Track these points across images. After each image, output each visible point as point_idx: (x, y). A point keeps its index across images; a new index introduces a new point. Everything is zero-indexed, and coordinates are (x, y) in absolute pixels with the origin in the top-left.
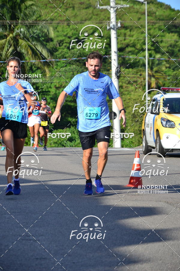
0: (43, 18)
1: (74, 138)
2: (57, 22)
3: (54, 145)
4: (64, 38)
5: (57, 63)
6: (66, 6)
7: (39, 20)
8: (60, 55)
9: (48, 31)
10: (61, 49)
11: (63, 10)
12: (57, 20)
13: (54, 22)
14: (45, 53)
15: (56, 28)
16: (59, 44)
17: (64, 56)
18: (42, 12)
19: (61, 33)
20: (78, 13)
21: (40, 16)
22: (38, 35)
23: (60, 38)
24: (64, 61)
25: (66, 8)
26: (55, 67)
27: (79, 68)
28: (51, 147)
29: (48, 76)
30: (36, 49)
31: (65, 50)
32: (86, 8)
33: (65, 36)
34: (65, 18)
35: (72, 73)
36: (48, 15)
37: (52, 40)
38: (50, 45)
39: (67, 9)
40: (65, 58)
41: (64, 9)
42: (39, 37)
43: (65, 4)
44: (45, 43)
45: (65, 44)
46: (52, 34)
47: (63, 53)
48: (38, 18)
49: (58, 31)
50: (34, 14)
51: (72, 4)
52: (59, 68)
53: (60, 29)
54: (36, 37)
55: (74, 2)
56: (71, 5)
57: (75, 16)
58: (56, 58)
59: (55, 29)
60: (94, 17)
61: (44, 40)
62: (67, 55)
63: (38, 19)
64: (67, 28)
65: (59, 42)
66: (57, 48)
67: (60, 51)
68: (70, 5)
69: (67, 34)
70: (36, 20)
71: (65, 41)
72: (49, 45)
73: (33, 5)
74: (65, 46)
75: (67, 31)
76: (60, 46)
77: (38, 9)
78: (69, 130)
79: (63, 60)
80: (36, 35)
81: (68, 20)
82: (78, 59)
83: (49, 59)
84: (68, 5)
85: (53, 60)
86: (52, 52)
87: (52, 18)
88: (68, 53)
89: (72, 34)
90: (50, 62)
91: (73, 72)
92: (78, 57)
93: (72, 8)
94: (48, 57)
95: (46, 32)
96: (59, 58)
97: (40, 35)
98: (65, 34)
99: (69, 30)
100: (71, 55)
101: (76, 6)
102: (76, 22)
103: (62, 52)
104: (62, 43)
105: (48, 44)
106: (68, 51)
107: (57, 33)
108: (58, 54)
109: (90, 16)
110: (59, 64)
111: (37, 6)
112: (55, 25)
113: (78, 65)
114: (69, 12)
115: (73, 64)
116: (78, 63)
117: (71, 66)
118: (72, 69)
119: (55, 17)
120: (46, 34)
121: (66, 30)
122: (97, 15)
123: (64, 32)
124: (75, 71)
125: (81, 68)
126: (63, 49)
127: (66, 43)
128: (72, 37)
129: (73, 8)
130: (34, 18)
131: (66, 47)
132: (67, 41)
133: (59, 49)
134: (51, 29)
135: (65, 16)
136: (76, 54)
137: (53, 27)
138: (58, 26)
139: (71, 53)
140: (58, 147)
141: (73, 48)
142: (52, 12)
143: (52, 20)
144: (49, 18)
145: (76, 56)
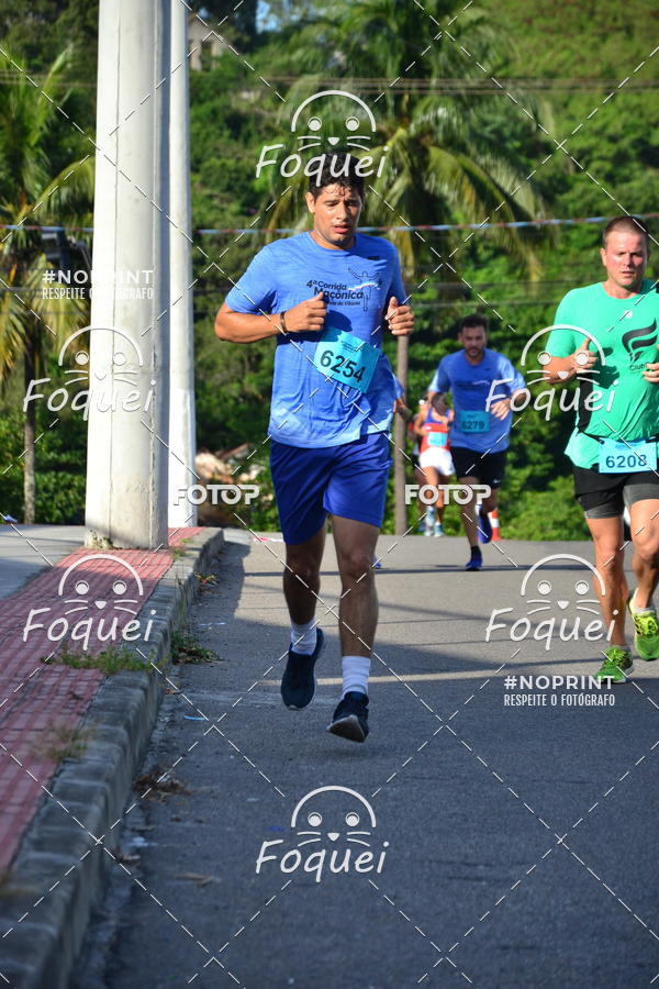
0: (518, 68)
2: (569, 82)
3: (554, 533)
4: (592, 141)
5: (568, 233)
6: (601, 25)
7: (504, 78)
8: (579, 205)
9: (536, 114)
10: (582, 181)
11: (592, 40)
12: (568, 76)
13: (558, 82)
14: (524, 197)
15: (566, 105)
17: (595, 208)
18: (517, 48)
19: (582, 124)
20: (646, 51)
21: (507, 62)
22: (497, 132)
23: (581, 143)
24: (593, 227)
25: (600, 31)
26: (560, 247)
28: (544, 539)
29: (535, 278)
30: (493, 181)
33: (598, 133)
34: (598, 69)
36: (535, 59)
37: (548, 149)
38: (543, 167)
39: (604, 37)
40: (598, 214)
41: (593, 35)
42: (502, 139)
43: (598, 18)
44: (523, 160)
45: (596, 165)
46: (550, 130)
47: (589, 197)
48: (498, 68)
49: (571, 118)
50: (484, 56)
51: (625, 17)
52: (573, 250)
53: (577, 107)
54: (493, 137)
55: (629, 11)
56: (620, 23)
58: (565, 213)
59: (561, 107)
61: (519, 150)
62: (604, 204)
63: (498, 74)
64: (604, 106)
65: (575, 155)
66: (570, 180)
67: (579, 188)
68: (615, 19)
69: (605, 127)
70: (492, 76)
71: (596, 154)
72: (539, 168)
73: (481, 21)
74: (598, 171)
75: (604, 115)
76: (578, 170)
77: (503, 36)
79: (591, 223)
80: (493, 132)
81: (609, 75)
83: (539, 218)
84: (609, 22)
85: (555, 222)
86: (549, 192)
87: (552, 67)
88: (606, 196)
89: (624, 127)
90: (545, 228)
92: (646, 209)
93: (623, 34)
94: (537, 210)
95: (530, 121)
96: (576, 215)
97: (507, 132)
98: (598, 125)
99: (611, 111)
101: (639, 23)
102: (639, 82)
103: (585, 192)
104: (587, 158)
105: (534, 163)
106: (608, 187)
107: (566, 124)
108: (573, 201)
110: (574, 235)
111: (498, 28)
112: (561, 95)
114: (613, 49)
119: (561, 65)
120: (527, 128)
123: (595, 120)
126: (591, 181)
127: (602, 158)
128: (623, 137)
129: (629, 31)
130: (485, 68)
131: (602, 175)
132: (604, 152)
133: (576, 180)
134: (546, 108)
135: (597, 60)
136: (638, 199)
137: (553, 101)
138: (571, 97)
139: (620, 198)
140: (568, 539)
141: (627, 180)
142: (550, 46)
143: (551, 75)
144: (539, 69)
145: (639, 206)
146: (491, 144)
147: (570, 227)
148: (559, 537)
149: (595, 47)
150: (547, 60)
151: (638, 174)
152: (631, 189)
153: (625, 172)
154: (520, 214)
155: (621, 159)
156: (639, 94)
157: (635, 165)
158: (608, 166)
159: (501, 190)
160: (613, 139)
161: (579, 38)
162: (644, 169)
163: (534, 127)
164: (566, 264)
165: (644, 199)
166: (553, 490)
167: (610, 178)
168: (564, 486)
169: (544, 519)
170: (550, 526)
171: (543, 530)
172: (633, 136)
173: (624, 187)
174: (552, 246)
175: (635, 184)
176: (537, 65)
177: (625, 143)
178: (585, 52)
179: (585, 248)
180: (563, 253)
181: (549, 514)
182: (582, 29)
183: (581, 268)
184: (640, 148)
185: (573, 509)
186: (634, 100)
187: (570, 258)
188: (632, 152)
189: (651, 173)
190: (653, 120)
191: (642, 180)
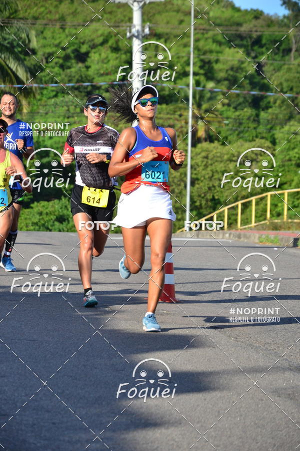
0: (21, 14)
1: (66, 217)
2: (45, 22)
3: (32, 228)
4: (54, 49)
5: (42, 91)
7: (13, 18)
8: (47, 78)
9: (28, 36)
10: (49, 67)
11: (55, 3)
12: (43, 18)
13: (39, 22)
14: (21, 73)
15: (42, 32)
16: (47, 59)
17: (54, 80)
18: (20, 6)
19: (50, 41)
20: (79, 9)
21: (16, 11)
22: (11, 44)
23: (49, 50)
24: (53, 89)
26: (38, 97)
27: (78, 100)
28: (27, 230)
29: (25, 111)
30: (8, 66)
31: (57, 69)
32: (93, 1)
33: (57, 46)
34: (57, 16)
35: (66, 108)
36: (29, 11)
37: (34, 52)
38: (32, 60)
39: (60, 2)
40: (56, 82)
41: (56, 0)
42: (13, 47)
44: (22, 56)
45: (55, 60)
46: (34, 44)
48: (12, 14)
49: (45, 38)
50: (5, 9)
52: (44, 99)
53: (48, 34)
54: (8, 45)
57: (75, 14)
58: (41, 82)
59: (40, 33)
60: (105, 16)
61: (20, 52)
62: (59, 78)
63: (12, 17)
64: (60, 33)
65: (46, 56)
66: (43, 66)
69: (60, 43)
70: (9, 18)
71: (55, 55)
72: (29, 60)
74: (56, 63)
75: (60, 38)
76: (47, 62)
78: (58, 204)
79: (53, 87)
80: (8, 43)
81: (62, 19)
82: (77, 85)
83: (29, 83)
85: (35, 85)
86: (33, 72)
87: (36, 15)
88: (60, 75)
89: (69, 44)
90: (31, 88)
91: (68, 106)
92: (78, 81)
94: (27, 79)
95: (25, 39)
96: (46, 83)
97: (15, 44)
98: (57, 42)
99: (63, 36)
100: (66, 79)
102: (75, 23)
104: (51, 57)
105: (27, 58)
106: (61, 71)
107: (42, 41)
108: (45, 76)
110: (45, 92)
112: (40, 28)
113: (76, 96)
114: (64, 7)
115: (68, 94)
116: (76, 92)
117: (66, 96)
118: (67, 102)
119: (40, 14)
120: (24, 42)
121: (58, 36)
122: (111, 13)
123: (55, 40)
124: (72, 105)
125: (82, 99)
126: (53, 68)
127: (58, 57)
128: (68, 48)
130: (6, 14)
131: (58, 65)
132: (60, 54)
133: (46, 67)
134: (33, 34)
135: (57, 12)
136: (74, 77)
137: (37, 31)
138: (44, 29)
139: (66, 76)
140: (38, 230)
141: (69, 68)
142: (36, 5)
143: (36, 18)
144: (31, 15)
145: (75, 80)
146: (6, 47)
147: (43, 88)
148: (34, 230)
149: (56, 6)
150: (34, 11)
151: (74, 65)
152: (71, 72)
153: (69, 64)
154: (19, 81)
155: (67, 58)
156: (76, 29)
157: (73, 61)
158: (61, 61)
159: (11, 70)
160: (64, 49)
161: (49, 2)
162: (77, 63)
163: (27, 42)
164: (41, 105)
165: (77, 77)
166: (32, 208)
167: (62, 67)
168: (37, 206)
169: (28, 221)
170: (30, 225)
171: (27, 226)
172: (72, 48)
173: (68, 71)
174: (34, 96)
175: (73, 70)
176: (29, 13)
177: (69, 51)
178: (52, 8)
179: (50, 98)
180: (40, 100)
181: (30, 219)
183: (48, 107)
184: (76, 54)
185: (41, 217)
186: (74, 31)
187: (43, 103)
188: (72, 55)
189: (80, 65)
190: (82, 41)
191: (76, 68)
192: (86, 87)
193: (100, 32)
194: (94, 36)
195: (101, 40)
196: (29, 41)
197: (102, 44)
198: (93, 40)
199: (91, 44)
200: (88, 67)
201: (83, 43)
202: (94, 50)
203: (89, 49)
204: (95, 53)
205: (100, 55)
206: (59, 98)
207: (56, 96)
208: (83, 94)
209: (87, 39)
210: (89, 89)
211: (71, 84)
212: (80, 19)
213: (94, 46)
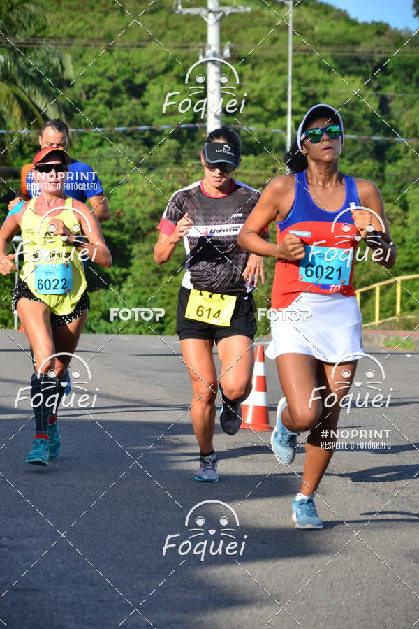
0: (52, 31)
2: (83, 42)
4: (98, 80)
5: (81, 138)
6: (105, 6)
7: (42, 37)
9: (61, 62)
10: (91, 105)
11: (99, 16)
12: (82, 37)
13: (77, 41)
14: (52, 112)
15: (81, 56)
16: (87, 93)
17: (98, 122)
18: (49, 20)
19: (92, 68)
20: (132, 24)
21: (44, 28)
22: (37, 72)
23: (90, 81)
24: (97, 134)
25: (104, 10)
26: (76, 146)
27: (132, 150)
30: (33, 103)
31: (101, 108)
32: (152, 12)
33: (102, 75)
34: (102, 34)
35: (114, 161)
36: (62, 27)
37: (69, 84)
38: (66, 96)
39: (106, 14)
40: (101, 126)
41: (100, 12)
42: (40, 77)
44: (53, 90)
45: (100, 95)
46: (70, 72)
47: (94, 116)
48: (39, 31)
49: (85, 64)
50: (29, 23)
52: (84, 149)
53: (90, 59)
54: (34, 75)
56: (116, 5)
58: (79, 125)
59: (78, 58)
60: (169, 33)
61: (51, 84)
62: (105, 120)
63: (39, 35)
64: (105, 58)
65: (87, 89)
66: (83, 104)
67: (89, 109)
68: (113, 3)
69: (106, 71)
70: (34, 36)
71: (99, 88)
74: (101, 99)
75: (105, 63)
76: (88, 98)
77: (40, 11)
78: (105, 294)
79: (96, 132)
80: (34, 72)
81: (109, 37)
82: (130, 129)
84: (110, 4)
85: (73, 130)
86: (69, 111)
87: (73, 32)
88: (106, 115)
89: (118, 71)
91: (117, 159)
92: (131, 124)
93: (118, 13)
95: (57, 66)
96: (87, 127)
97: (43, 72)
98: (101, 70)
99: (110, 61)
100: (115, 121)
101: (129, 5)
102: (127, 43)
103: (92, 112)
104: (94, 90)
106: (107, 110)
109: (161, 31)
110: (85, 139)
111: (36, 5)
112: (78, 50)
113: (129, 145)
114: (112, 21)
115: (117, 141)
116: (129, 140)
117: (115, 145)
118: (116, 153)
119: (78, 30)
120: (56, 70)
121: (103, 61)
122: (176, 28)
123: (99, 66)
125: (137, 149)
126: (97, 105)
127: (104, 91)
128: (117, 78)
129: (122, 10)
130: (31, 31)
131: (103, 101)
132: (105, 87)
133: (87, 104)
134: (68, 59)
135: (102, 28)
136: (126, 118)
137: (73, 54)
138: (84, 51)
139: (114, 116)
141: (119, 105)
142: (72, 18)
143: (72, 37)
144: (65, 33)
145: (127, 122)
146: (31, 78)
147: (82, 134)
149: (100, 20)
150: (69, 27)
151: (126, 102)
152: (122, 111)
153: (118, 100)
155: (115, 92)
156: (128, 51)
157: (125, 96)
158: (107, 96)
159: (38, 109)
160: (111, 79)
161: (91, 14)
162: (130, 98)
163: (60, 69)
165: (130, 118)
167: (109, 104)
172: (124, 78)
173: (118, 110)
175: (124, 108)
176: (63, 30)
177: (118, 82)
178: (94, 23)
179: (92, 148)
180: (79, 150)
182: (92, 8)
183: (89, 160)
184: (128, 86)
186: (125, 55)
187: (83, 154)
188: (123, 88)
189: (134, 101)
190: (136, 68)
191: (129, 105)
192: (142, 133)
193: (161, 56)
194: (152, 61)
195: (163, 66)
196: (63, 69)
197: (165, 72)
198: (151, 67)
199: (149, 72)
200: (145, 105)
201: (138, 71)
202: (153, 81)
203: (146, 79)
204: (154, 84)
205: (162, 87)
206: (105, 147)
207: (101, 145)
208: (139, 142)
209: (144, 65)
210: (147, 134)
211: (121, 129)
212: (134, 38)
213: (153, 76)
